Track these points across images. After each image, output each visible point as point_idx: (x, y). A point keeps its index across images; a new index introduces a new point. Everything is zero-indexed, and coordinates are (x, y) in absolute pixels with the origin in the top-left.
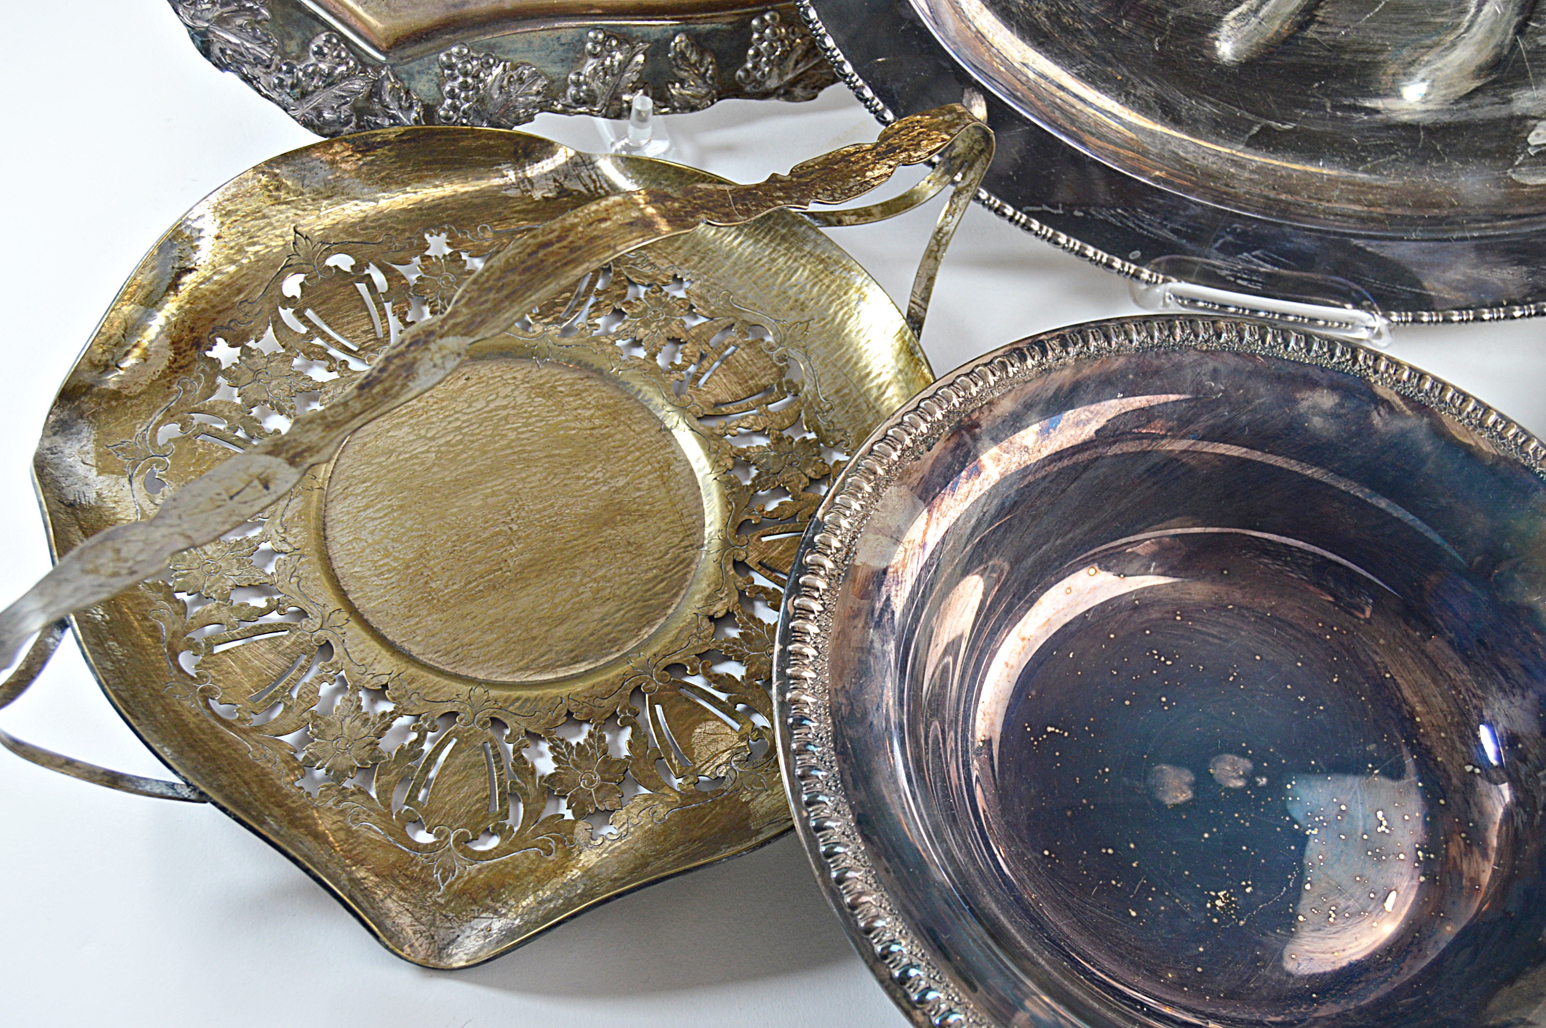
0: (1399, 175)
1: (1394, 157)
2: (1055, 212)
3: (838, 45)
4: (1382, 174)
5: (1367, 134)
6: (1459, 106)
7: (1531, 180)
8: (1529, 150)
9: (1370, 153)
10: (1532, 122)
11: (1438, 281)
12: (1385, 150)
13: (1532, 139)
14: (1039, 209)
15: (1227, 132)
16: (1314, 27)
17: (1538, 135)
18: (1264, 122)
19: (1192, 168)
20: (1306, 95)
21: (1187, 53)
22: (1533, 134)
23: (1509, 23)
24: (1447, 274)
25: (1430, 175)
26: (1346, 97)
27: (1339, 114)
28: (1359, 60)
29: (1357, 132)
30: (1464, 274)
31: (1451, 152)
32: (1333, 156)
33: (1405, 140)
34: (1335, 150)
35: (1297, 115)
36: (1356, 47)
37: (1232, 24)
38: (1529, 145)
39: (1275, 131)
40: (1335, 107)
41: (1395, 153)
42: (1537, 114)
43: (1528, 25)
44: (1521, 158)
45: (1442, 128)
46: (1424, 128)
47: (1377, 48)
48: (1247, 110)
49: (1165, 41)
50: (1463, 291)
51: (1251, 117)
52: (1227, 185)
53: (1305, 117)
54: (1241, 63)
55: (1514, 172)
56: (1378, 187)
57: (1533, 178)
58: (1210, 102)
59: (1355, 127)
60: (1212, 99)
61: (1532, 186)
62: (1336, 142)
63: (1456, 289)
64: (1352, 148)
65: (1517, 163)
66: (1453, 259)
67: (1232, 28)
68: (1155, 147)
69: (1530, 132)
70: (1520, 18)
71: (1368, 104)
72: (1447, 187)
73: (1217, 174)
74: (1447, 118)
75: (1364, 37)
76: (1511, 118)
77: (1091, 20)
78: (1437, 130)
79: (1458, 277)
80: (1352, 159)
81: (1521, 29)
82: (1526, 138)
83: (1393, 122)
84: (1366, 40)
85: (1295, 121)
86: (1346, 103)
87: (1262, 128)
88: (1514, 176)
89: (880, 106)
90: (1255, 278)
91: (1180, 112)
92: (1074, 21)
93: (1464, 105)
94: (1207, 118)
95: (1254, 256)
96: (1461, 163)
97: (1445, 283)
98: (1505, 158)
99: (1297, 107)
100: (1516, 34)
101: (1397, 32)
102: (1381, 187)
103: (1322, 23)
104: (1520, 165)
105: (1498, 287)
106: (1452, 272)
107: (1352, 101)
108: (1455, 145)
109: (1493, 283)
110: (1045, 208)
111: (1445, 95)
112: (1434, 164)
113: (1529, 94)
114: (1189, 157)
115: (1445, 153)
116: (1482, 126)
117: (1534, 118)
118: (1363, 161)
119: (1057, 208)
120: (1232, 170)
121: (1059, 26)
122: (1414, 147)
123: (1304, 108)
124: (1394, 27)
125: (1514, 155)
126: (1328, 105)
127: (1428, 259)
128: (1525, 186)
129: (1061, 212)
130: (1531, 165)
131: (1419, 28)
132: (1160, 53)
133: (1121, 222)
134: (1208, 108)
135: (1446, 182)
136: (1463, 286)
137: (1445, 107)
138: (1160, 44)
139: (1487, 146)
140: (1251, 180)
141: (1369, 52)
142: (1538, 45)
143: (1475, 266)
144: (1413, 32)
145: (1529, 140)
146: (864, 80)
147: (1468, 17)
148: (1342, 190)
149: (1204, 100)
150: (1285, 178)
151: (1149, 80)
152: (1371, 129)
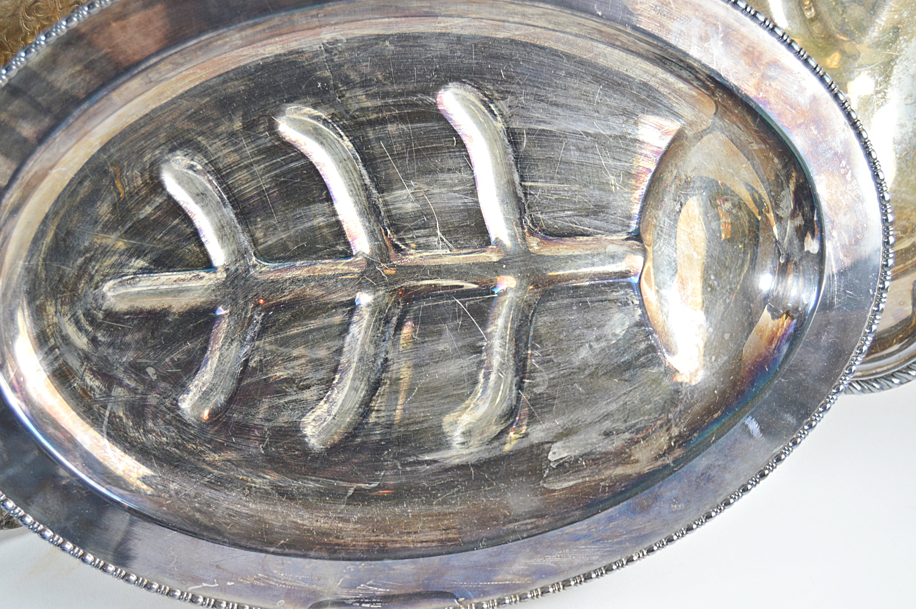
0: (464, 502)
1: (456, 489)
2: (213, 586)
3: (18, 505)
4: (451, 504)
5: (433, 478)
6: (493, 445)
7: (558, 486)
8: (551, 464)
9: (438, 490)
10: (546, 446)
11: (509, 573)
12: (449, 486)
13: (551, 457)
14: (200, 586)
15: (330, 498)
16: (374, 414)
17: (554, 453)
18: (355, 485)
19: (308, 530)
20: (380, 461)
21: (286, 450)
22: (551, 453)
23: (512, 383)
24: (513, 567)
25: (485, 497)
26: (410, 456)
27: (408, 469)
28: (412, 429)
29: (424, 478)
30: (526, 564)
31: (496, 477)
32: (412, 498)
33: (461, 476)
34: (412, 494)
35: (379, 475)
36: (406, 422)
37: (313, 423)
38: (550, 461)
39: (365, 490)
40: (403, 465)
41: (456, 486)
42: (549, 440)
43: (524, 382)
44: (547, 472)
45: (485, 462)
46: (473, 465)
47: (421, 419)
48: (341, 480)
49: (267, 445)
50: (528, 576)
51: (345, 484)
52: (337, 538)
53: (384, 475)
54: (327, 448)
55: (545, 482)
56: (450, 513)
57: (559, 484)
58: (312, 480)
59: (423, 475)
60: (313, 478)
61: (559, 490)
62: (412, 488)
63: (523, 575)
64: (425, 490)
65: (545, 475)
66: (515, 556)
67: (315, 427)
68: (279, 522)
69: (548, 452)
70: (518, 378)
71: (427, 458)
72: (500, 503)
73: (328, 531)
74: (486, 455)
75: (410, 414)
76: (532, 446)
77: (209, 443)
78: (482, 465)
79: (522, 567)
80: (426, 497)
81: (520, 386)
82: (547, 457)
83: (449, 466)
84: (413, 415)
85: (378, 480)
86: (411, 460)
87: (355, 490)
88: (545, 485)
89: (61, 540)
90: (374, 600)
91: (292, 491)
92: (197, 446)
93: (496, 444)
94: (313, 492)
95: (369, 585)
96: (505, 483)
97: (514, 574)
98: (536, 474)
99: (376, 471)
100: (518, 390)
101: (433, 406)
102: (453, 513)
103: (378, 411)
104: (548, 476)
105: (553, 567)
106: (517, 565)
107: (415, 458)
108: (497, 472)
109: (549, 566)
110: (204, 585)
111: (481, 440)
112: (487, 488)
113: (539, 427)
114: (306, 522)
115: (492, 479)
116: (513, 455)
117: (548, 443)
118: (435, 497)
119: (214, 583)
120: (340, 525)
121: (187, 452)
122: (469, 480)
123: (381, 470)
124: (430, 403)
125: (542, 471)
126: (399, 464)
127: (496, 560)
128: (554, 491)
129: (217, 585)
130: (555, 475)
131: (448, 400)
132: (266, 455)
133: (263, 582)
134: (312, 485)
135: (498, 499)
136: (528, 573)
137: (483, 448)
138: (264, 449)
139: (521, 468)
140: (356, 529)
141: (417, 423)
142: (535, 394)
143: (531, 558)
144: (444, 403)
145: (549, 458)
146: (44, 524)
147: (480, 385)
148: (424, 522)
149: (307, 479)
150: (381, 522)
151: (262, 475)
152: (434, 474)
